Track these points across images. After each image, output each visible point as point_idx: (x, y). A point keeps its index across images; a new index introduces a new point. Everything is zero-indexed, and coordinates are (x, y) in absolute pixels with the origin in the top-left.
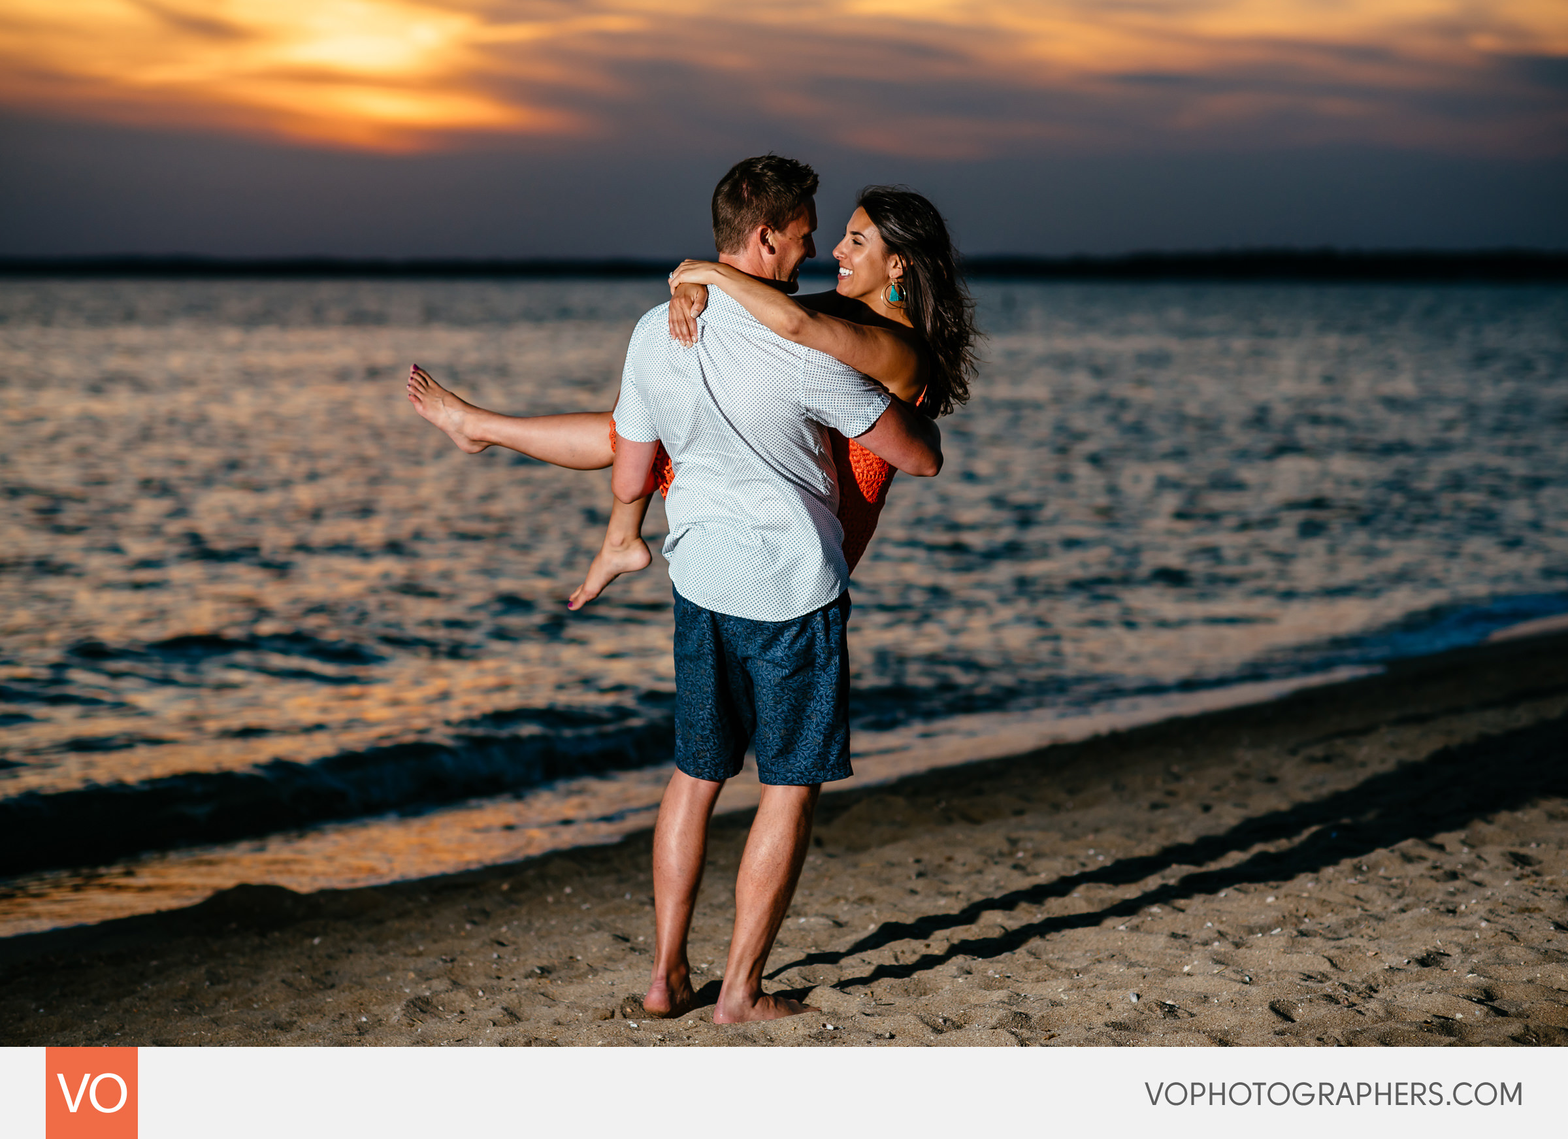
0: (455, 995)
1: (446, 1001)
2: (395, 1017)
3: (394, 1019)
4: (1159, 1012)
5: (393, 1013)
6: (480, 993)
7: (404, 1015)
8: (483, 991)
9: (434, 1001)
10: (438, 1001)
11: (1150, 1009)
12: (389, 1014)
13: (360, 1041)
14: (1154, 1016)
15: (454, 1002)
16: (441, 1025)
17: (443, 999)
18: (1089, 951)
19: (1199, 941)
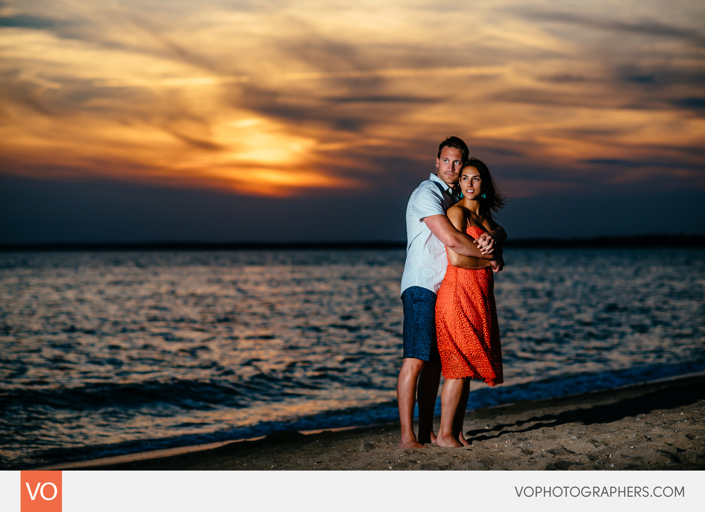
0: (382, 443)
1: (378, 445)
2: (361, 449)
3: (361, 450)
4: (645, 439)
5: (360, 448)
6: (391, 443)
7: (364, 448)
8: (392, 443)
9: (374, 445)
10: (375, 445)
11: (642, 438)
12: (359, 449)
13: (350, 454)
14: (643, 440)
15: (381, 446)
16: (380, 449)
17: (377, 445)
18: (616, 428)
19: (656, 425)
